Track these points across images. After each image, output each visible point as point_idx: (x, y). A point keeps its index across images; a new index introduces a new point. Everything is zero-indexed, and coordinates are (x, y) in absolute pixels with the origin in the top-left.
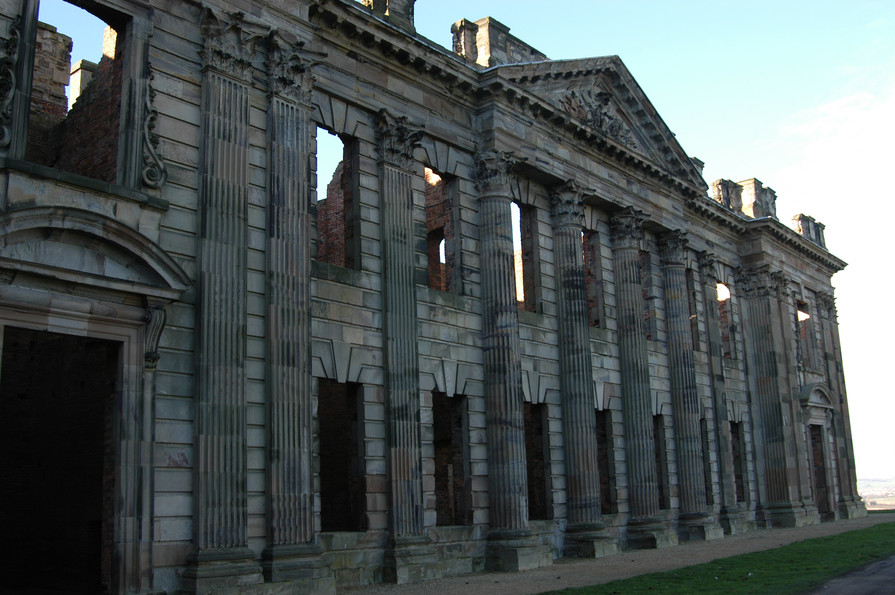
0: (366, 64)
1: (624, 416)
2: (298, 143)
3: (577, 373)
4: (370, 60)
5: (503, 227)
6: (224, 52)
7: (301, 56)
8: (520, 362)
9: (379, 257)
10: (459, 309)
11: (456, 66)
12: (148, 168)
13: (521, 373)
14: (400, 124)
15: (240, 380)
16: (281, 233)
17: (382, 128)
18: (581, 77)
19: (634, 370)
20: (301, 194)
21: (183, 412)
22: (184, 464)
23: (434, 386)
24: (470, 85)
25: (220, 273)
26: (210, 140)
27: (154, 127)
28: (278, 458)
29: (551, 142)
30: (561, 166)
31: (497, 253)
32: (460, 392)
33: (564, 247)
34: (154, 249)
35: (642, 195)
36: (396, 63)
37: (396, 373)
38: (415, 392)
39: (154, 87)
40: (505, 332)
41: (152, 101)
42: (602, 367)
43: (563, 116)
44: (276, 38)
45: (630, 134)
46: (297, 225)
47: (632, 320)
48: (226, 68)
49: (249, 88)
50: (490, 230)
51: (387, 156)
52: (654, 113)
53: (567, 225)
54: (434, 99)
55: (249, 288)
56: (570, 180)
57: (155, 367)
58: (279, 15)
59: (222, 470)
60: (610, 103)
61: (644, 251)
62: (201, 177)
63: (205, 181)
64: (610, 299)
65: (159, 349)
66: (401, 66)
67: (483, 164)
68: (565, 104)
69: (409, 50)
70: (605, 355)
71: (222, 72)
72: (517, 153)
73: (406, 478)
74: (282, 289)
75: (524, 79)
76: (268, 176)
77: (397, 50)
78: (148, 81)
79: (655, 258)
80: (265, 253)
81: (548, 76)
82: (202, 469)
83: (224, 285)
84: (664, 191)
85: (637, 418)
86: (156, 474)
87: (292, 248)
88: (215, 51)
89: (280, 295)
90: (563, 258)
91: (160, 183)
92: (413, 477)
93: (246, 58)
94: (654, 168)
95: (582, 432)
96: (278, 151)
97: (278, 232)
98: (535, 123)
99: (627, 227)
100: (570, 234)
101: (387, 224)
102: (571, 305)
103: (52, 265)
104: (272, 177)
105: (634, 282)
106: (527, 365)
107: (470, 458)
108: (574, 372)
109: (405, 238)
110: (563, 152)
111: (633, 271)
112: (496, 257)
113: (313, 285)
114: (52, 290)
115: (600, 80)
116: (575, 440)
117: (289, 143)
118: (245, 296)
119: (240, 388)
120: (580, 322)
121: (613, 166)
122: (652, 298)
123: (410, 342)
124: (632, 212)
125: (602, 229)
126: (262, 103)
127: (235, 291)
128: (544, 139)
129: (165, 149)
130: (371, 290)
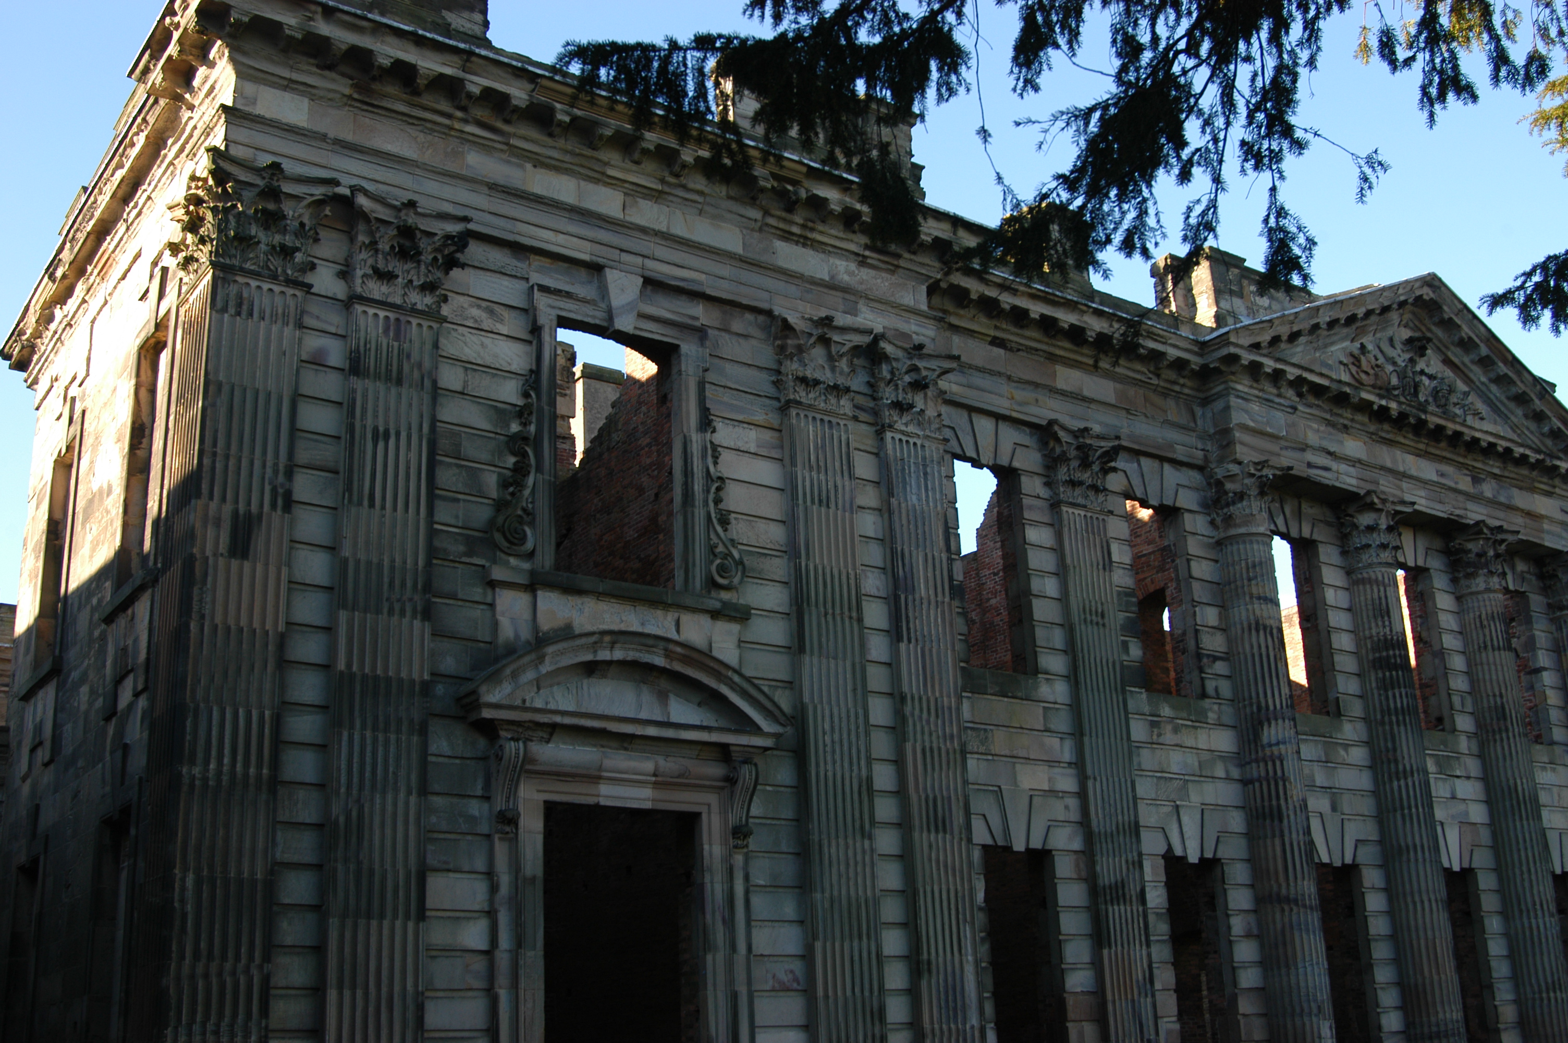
0: (1021, 353)
1: (1500, 879)
2: (927, 496)
3: (1406, 811)
4: (1026, 346)
5: (1261, 584)
6: (809, 376)
7: (920, 364)
8: (1305, 801)
9: (1065, 652)
10: (1200, 719)
11: (1162, 337)
12: (718, 561)
13: (1308, 819)
14: (1081, 440)
15: (867, 859)
16: (912, 635)
17: (1053, 449)
18: (1373, 318)
19: (1511, 799)
20: (938, 573)
21: (789, 909)
22: (795, 985)
23: (1166, 848)
24: (1187, 362)
25: (830, 703)
26: (801, 508)
27: (721, 501)
28: (930, 971)
29: (1330, 434)
30: (1351, 470)
31: (1253, 626)
32: (1209, 855)
33: (1369, 602)
34: (736, 678)
35: (1502, 499)
36: (1067, 345)
37: (1103, 831)
38: (1136, 858)
39: (716, 442)
40: (1276, 753)
41: (716, 463)
42: (1454, 797)
43: (1348, 390)
44: (882, 344)
45: (1470, 399)
46: (936, 620)
47: (1501, 713)
48: (815, 399)
49: (851, 425)
50: (1240, 591)
51: (1065, 493)
52: (1510, 358)
53: (1370, 565)
54: (1132, 391)
55: (872, 721)
56: (1369, 493)
57: (747, 846)
58: (883, 307)
59: (849, 993)
60: (1429, 352)
61: (1516, 591)
62: (792, 564)
63: (798, 569)
64: (1459, 681)
65: (751, 820)
66: (1075, 348)
67: (1219, 484)
68: (1351, 366)
69: (1086, 322)
70: (1458, 777)
71: (810, 406)
72: (1274, 461)
73: (1129, 996)
74: (920, 718)
75: (1276, 340)
76: (888, 551)
77: (1066, 326)
78: (708, 435)
79: (1537, 601)
80: (892, 666)
81: (1316, 327)
82: (820, 992)
83: (836, 720)
84: (1542, 486)
85: (1523, 880)
86: (757, 1002)
87: (931, 656)
88: (797, 378)
89: (918, 728)
90: (1369, 622)
91: (736, 580)
92: (1140, 994)
93: (841, 381)
94: (1518, 451)
95: (1423, 909)
96: (900, 512)
97: (909, 633)
98: (1300, 408)
99: (1479, 555)
100: (1377, 580)
101: (1072, 599)
102: (1387, 698)
103: (600, 712)
104: (893, 552)
105: (1499, 649)
106: (1318, 803)
107: (1233, 961)
108: (1402, 809)
109: (1103, 616)
110: (1353, 446)
111: (1496, 630)
112: (1253, 632)
113: (966, 705)
114: (602, 746)
115: (1407, 316)
116: (1412, 923)
117: (914, 498)
118: (867, 734)
119: (868, 870)
120: (1405, 725)
121: (1444, 458)
122: (1538, 671)
123: (1123, 780)
124: (1485, 530)
125: (1435, 563)
126: (870, 442)
127: (853, 727)
128: (1318, 431)
129: (739, 530)
130: (1055, 703)
